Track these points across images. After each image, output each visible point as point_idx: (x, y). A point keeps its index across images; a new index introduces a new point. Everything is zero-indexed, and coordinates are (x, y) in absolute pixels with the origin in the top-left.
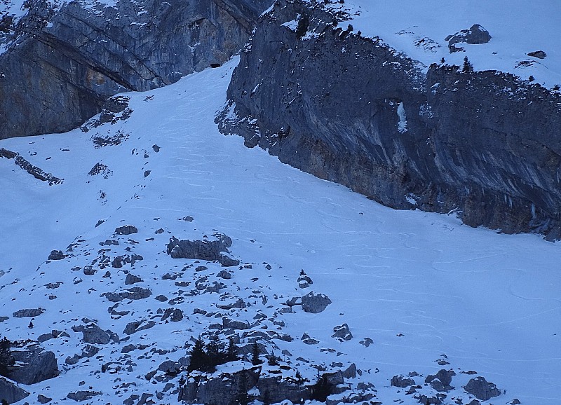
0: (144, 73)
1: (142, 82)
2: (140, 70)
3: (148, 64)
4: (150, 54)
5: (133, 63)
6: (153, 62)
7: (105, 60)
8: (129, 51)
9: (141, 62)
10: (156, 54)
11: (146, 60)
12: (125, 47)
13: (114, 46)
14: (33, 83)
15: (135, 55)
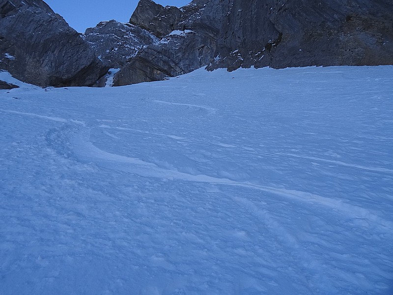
1: (176, 74)
2: (176, 68)
3: (179, 65)
4: (180, 60)
5: (173, 65)
6: (182, 65)
7: (161, 64)
8: (171, 60)
9: (176, 64)
10: (183, 61)
11: (178, 63)
12: (169, 58)
13: (165, 58)
14: (134, 77)
15: (173, 61)
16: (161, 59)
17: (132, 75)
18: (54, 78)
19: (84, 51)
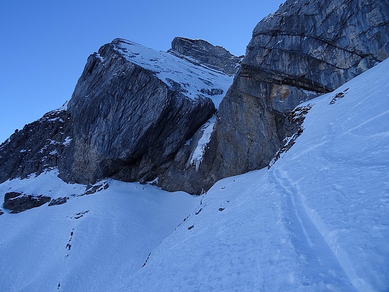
0: (341, 59)
1: (339, 76)
2: (332, 59)
3: (343, 43)
4: (344, 24)
5: (317, 51)
6: (352, 36)
8: (309, 37)
9: (331, 45)
10: (354, 21)
11: (337, 38)
12: (302, 35)
13: (291, 41)
14: (240, 118)
15: (317, 39)
16: (281, 51)
17: (236, 113)
18: (110, 163)
19: (153, 94)
